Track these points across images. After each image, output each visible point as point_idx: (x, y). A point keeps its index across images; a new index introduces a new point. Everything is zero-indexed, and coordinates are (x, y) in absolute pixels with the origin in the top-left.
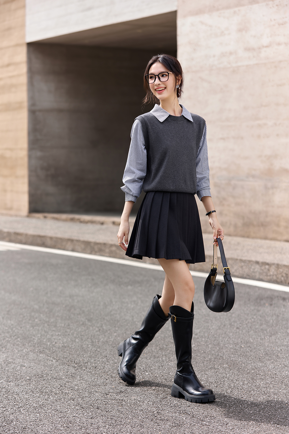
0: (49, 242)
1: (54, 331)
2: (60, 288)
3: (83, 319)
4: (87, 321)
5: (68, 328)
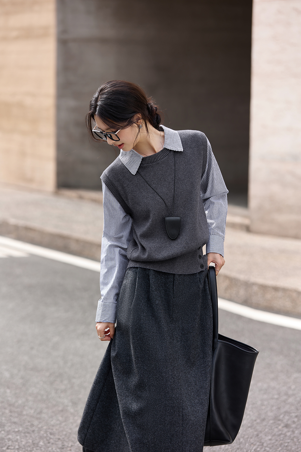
0: (74, 246)
1: (15, 423)
2: (56, 339)
3: (66, 401)
4: (70, 404)
5: (37, 419)
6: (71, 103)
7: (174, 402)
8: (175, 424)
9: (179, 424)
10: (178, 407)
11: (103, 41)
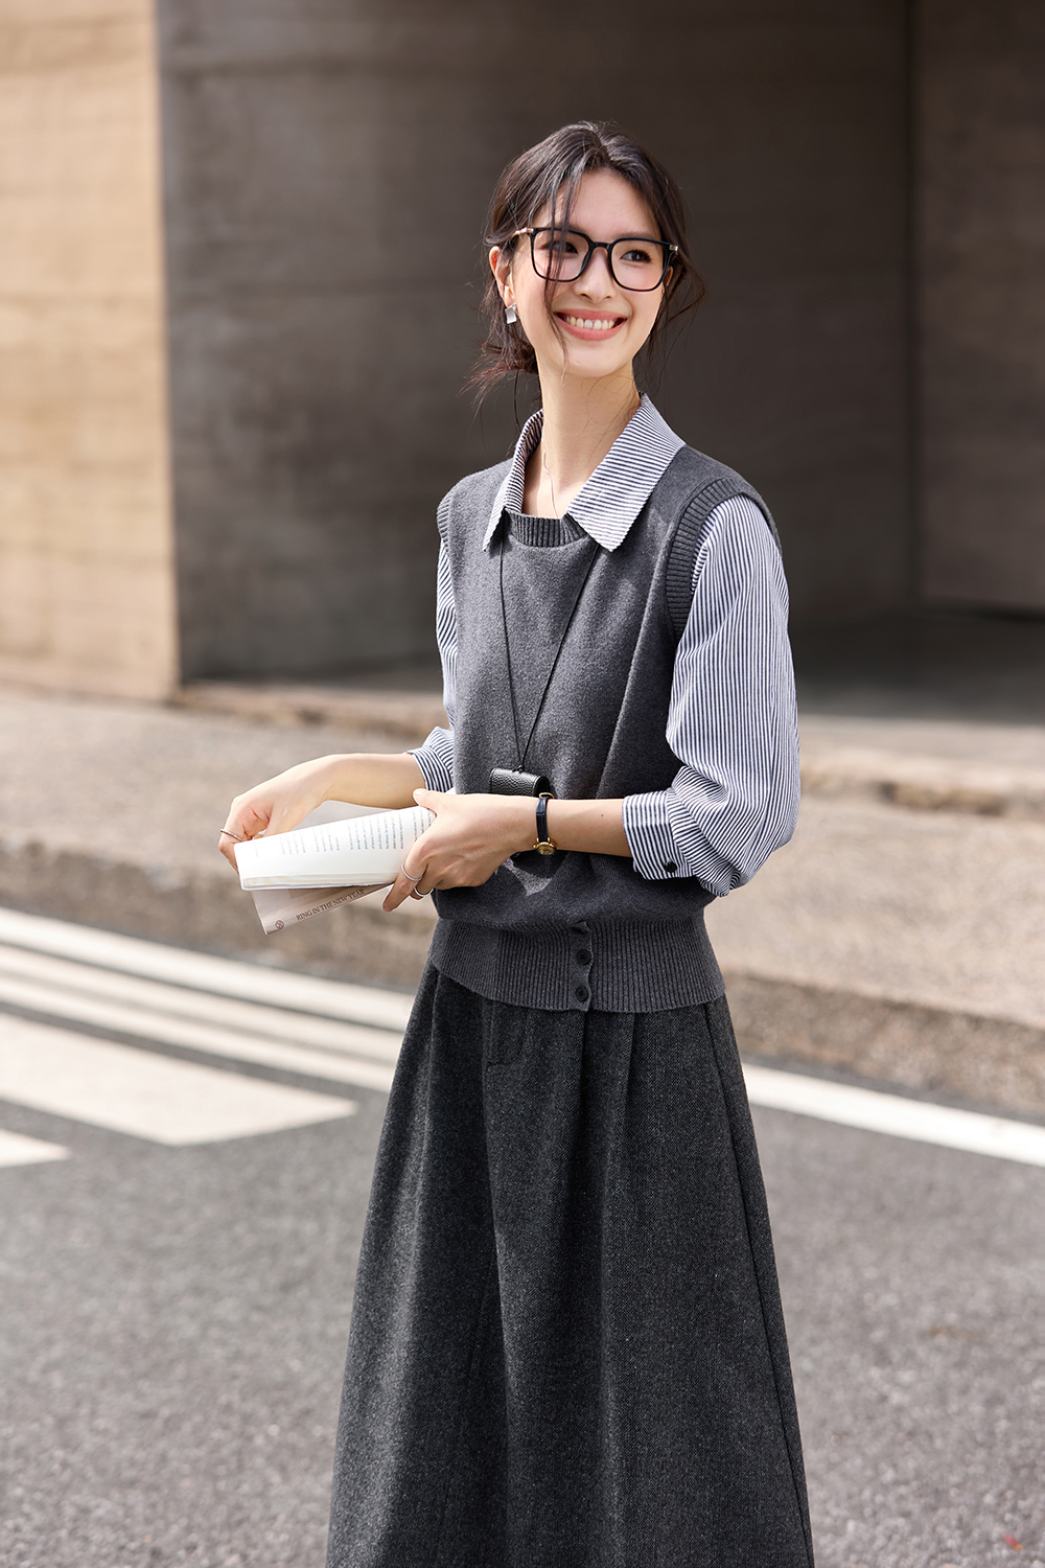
6: (225, 329)
7: (420, 1465)
8: (410, 1548)
9: (425, 1548)
10: (434, 1486)
11: (330, 68)
